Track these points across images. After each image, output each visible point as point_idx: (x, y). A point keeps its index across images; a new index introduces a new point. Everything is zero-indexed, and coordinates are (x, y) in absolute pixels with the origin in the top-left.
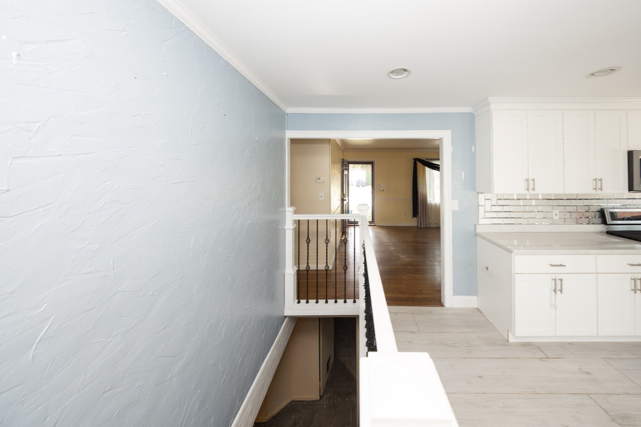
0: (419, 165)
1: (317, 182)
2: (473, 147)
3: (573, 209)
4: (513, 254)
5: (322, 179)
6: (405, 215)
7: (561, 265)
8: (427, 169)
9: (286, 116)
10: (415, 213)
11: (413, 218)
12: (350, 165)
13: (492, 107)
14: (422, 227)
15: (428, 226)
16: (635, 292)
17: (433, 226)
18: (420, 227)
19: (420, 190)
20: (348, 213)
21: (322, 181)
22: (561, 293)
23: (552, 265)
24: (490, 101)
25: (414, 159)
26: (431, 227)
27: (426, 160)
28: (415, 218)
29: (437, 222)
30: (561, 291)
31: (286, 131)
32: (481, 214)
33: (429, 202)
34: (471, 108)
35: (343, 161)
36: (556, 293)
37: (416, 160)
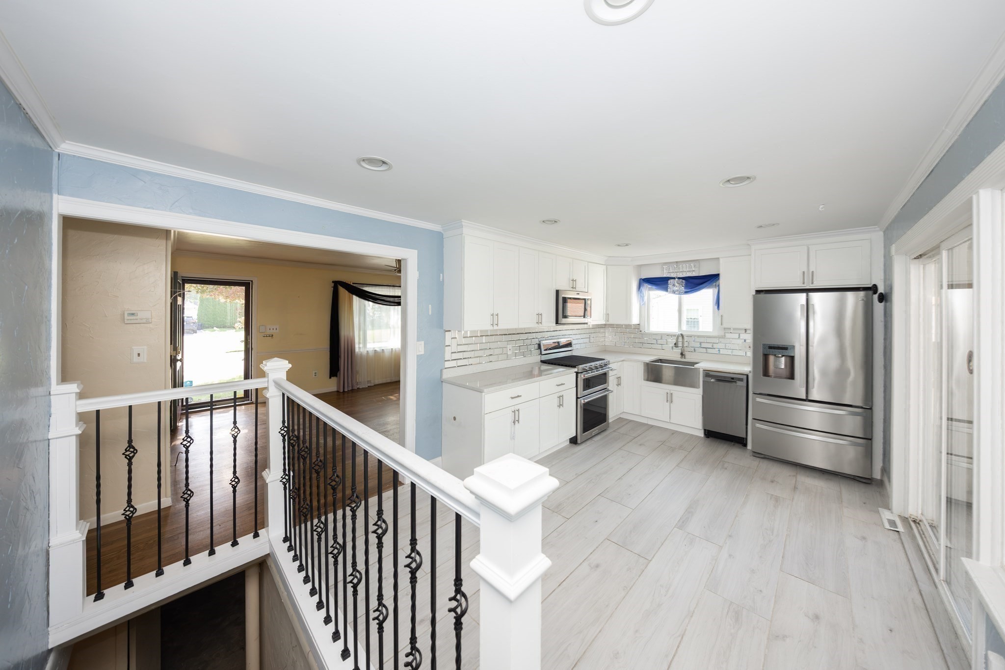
0: (342, 292)
1: (126, 322)
2: (441, 275)
3: (520, 343)
4: (483, 394)
5: (141, 315)
6: (315, 375)
7: (518, 396)
8: (356, 299)
9: (57, 158)
10: (334, 370)
11: (330, 378)
12: (187, 286)
13: (465, 231)
14: (346, 390)
15: (355, 388)
16: (560, 407)
17: (364, 387)
18: (342, 391)
19: (343, 332)
20: (182, 386)
21: (141, 319)
22: (518, 423)
23: (512, 398)
24: (463, 223)
25: (333, 282)
26: (361, 387)
27: (354, 285)
28: (334, 379)
29: (369, 380)
30: (518, 421)
31: (55, 196)
32: (448, 356)
33: (357, 350)
34: (440, 226)
35: (175, 276)
36: (514, 424)
37: (337, 284)
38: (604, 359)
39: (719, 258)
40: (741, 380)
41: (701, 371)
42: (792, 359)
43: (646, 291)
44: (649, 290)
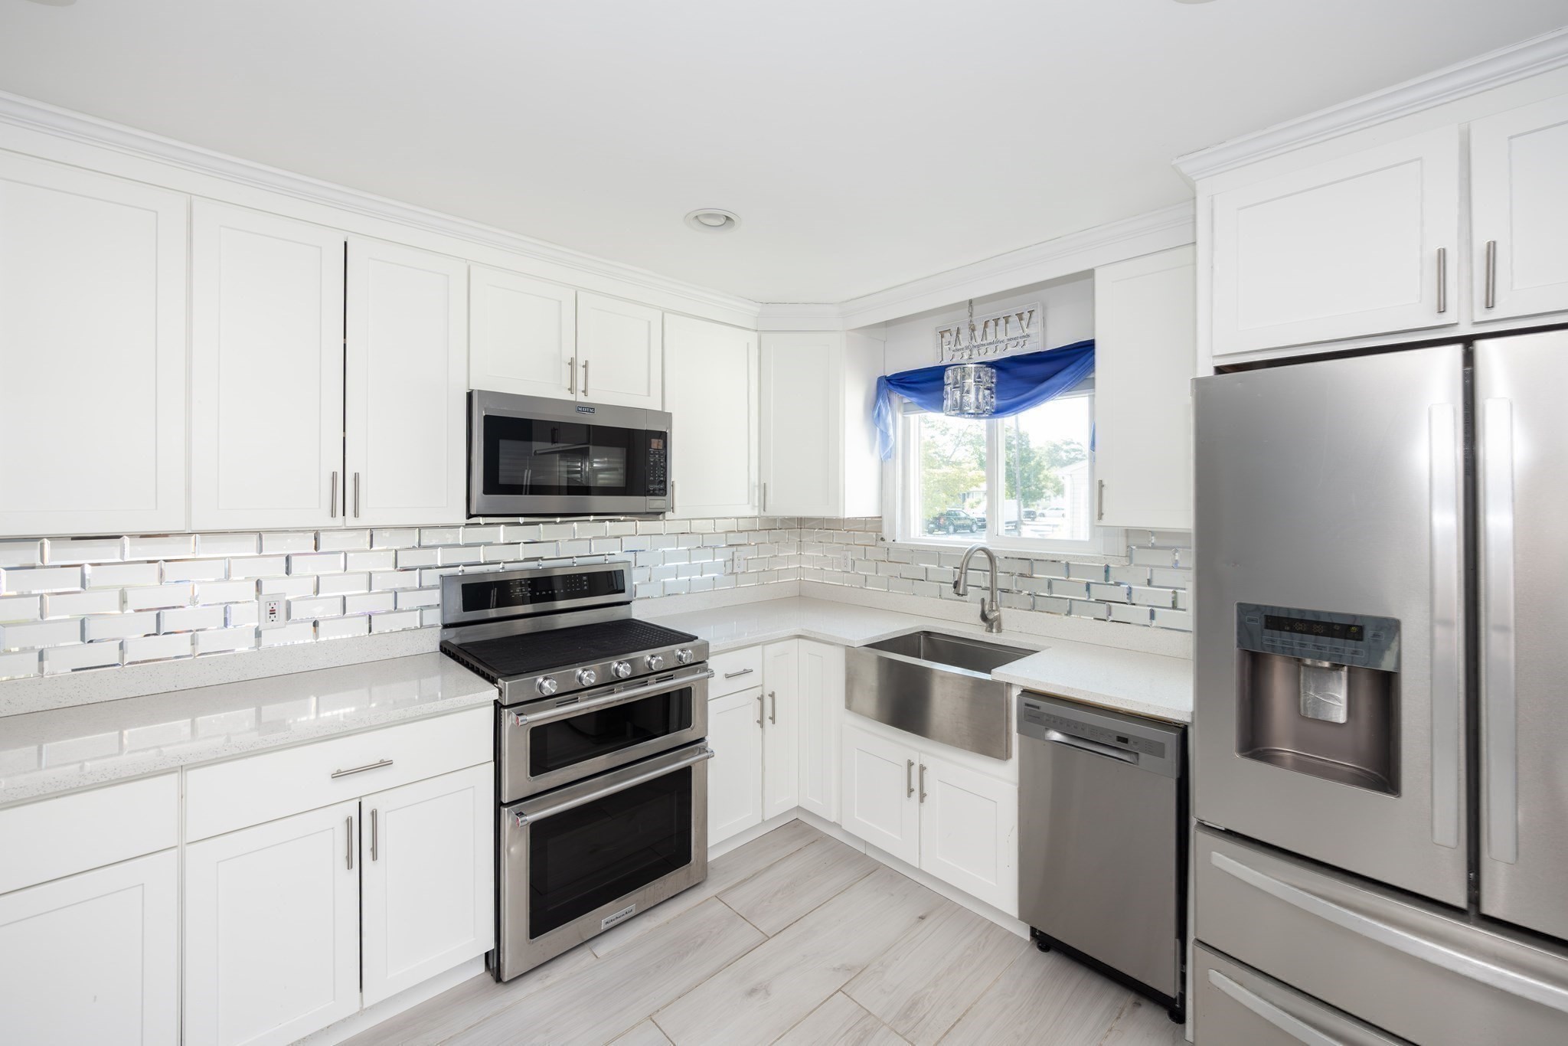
38: (693, 638)
39: (1089, 274)
40: (1156, 749)
41: (1015, 693)
42: (1387, 685)
43: (899, 416)
44: (906, 411)
